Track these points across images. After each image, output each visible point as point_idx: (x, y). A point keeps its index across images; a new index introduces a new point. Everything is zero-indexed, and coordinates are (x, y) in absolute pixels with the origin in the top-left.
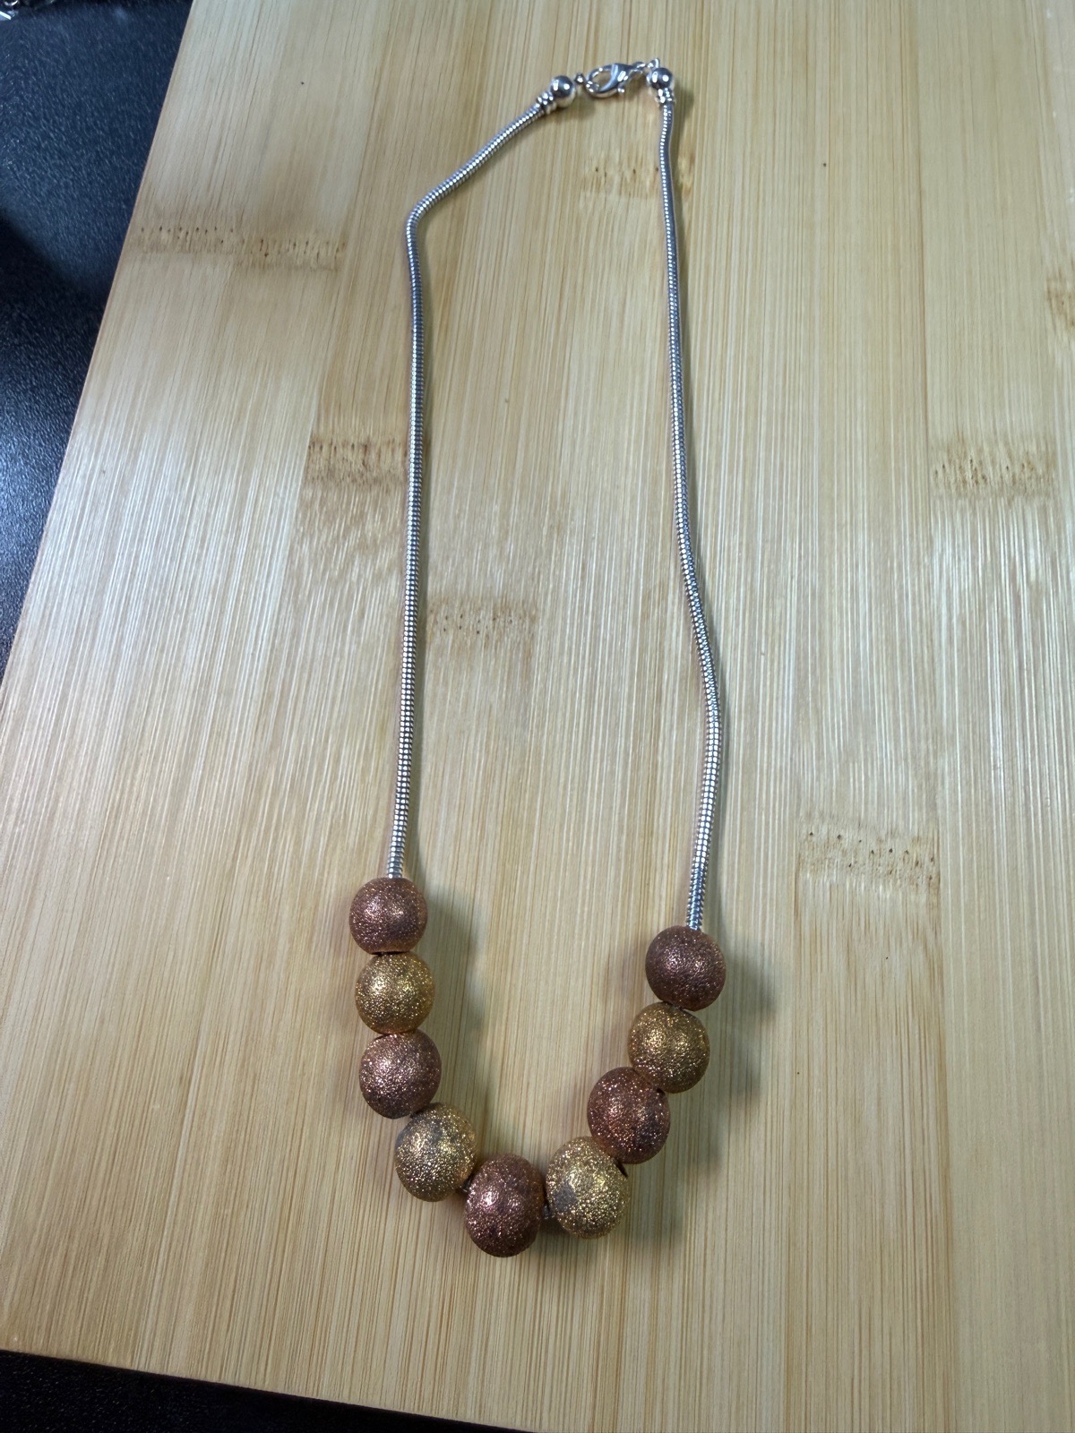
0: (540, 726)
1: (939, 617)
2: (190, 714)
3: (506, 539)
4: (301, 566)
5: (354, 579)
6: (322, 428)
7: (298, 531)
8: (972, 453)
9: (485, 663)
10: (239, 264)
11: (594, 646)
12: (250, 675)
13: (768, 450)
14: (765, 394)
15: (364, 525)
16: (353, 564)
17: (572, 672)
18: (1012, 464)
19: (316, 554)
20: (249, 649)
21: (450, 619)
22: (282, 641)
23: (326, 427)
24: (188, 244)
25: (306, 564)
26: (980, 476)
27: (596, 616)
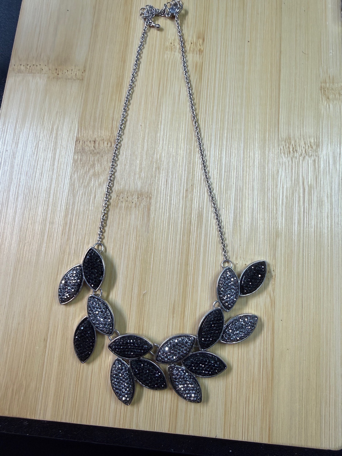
0: (153, 232)
1: (279, 196)
2: (40, 230)
3: (141, 172)
4: (74, 182)
5: (92, 185)
6: (79, 135)
7: (73, 170)
8: (293, 142)
9: (135, 212)
10: (49, 77)
11: (170, 207)
12: (59, 217)
13: (227, 142)
14: (226, 123)
15: (95, 168)
16: (91, 181)
17: (163, 215)
18: (305, 146)
19: (79, 177)
20: (59, 209)
21: (123, 198)
22: (69, 206)
23: (81, 135)
24: (31, 70)
25: (76, 181)
26: (295, 150)
27: (171, 197)
